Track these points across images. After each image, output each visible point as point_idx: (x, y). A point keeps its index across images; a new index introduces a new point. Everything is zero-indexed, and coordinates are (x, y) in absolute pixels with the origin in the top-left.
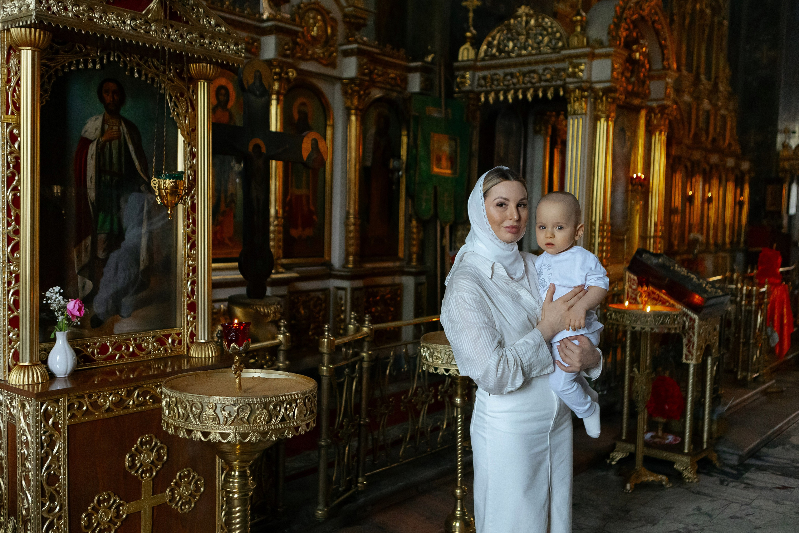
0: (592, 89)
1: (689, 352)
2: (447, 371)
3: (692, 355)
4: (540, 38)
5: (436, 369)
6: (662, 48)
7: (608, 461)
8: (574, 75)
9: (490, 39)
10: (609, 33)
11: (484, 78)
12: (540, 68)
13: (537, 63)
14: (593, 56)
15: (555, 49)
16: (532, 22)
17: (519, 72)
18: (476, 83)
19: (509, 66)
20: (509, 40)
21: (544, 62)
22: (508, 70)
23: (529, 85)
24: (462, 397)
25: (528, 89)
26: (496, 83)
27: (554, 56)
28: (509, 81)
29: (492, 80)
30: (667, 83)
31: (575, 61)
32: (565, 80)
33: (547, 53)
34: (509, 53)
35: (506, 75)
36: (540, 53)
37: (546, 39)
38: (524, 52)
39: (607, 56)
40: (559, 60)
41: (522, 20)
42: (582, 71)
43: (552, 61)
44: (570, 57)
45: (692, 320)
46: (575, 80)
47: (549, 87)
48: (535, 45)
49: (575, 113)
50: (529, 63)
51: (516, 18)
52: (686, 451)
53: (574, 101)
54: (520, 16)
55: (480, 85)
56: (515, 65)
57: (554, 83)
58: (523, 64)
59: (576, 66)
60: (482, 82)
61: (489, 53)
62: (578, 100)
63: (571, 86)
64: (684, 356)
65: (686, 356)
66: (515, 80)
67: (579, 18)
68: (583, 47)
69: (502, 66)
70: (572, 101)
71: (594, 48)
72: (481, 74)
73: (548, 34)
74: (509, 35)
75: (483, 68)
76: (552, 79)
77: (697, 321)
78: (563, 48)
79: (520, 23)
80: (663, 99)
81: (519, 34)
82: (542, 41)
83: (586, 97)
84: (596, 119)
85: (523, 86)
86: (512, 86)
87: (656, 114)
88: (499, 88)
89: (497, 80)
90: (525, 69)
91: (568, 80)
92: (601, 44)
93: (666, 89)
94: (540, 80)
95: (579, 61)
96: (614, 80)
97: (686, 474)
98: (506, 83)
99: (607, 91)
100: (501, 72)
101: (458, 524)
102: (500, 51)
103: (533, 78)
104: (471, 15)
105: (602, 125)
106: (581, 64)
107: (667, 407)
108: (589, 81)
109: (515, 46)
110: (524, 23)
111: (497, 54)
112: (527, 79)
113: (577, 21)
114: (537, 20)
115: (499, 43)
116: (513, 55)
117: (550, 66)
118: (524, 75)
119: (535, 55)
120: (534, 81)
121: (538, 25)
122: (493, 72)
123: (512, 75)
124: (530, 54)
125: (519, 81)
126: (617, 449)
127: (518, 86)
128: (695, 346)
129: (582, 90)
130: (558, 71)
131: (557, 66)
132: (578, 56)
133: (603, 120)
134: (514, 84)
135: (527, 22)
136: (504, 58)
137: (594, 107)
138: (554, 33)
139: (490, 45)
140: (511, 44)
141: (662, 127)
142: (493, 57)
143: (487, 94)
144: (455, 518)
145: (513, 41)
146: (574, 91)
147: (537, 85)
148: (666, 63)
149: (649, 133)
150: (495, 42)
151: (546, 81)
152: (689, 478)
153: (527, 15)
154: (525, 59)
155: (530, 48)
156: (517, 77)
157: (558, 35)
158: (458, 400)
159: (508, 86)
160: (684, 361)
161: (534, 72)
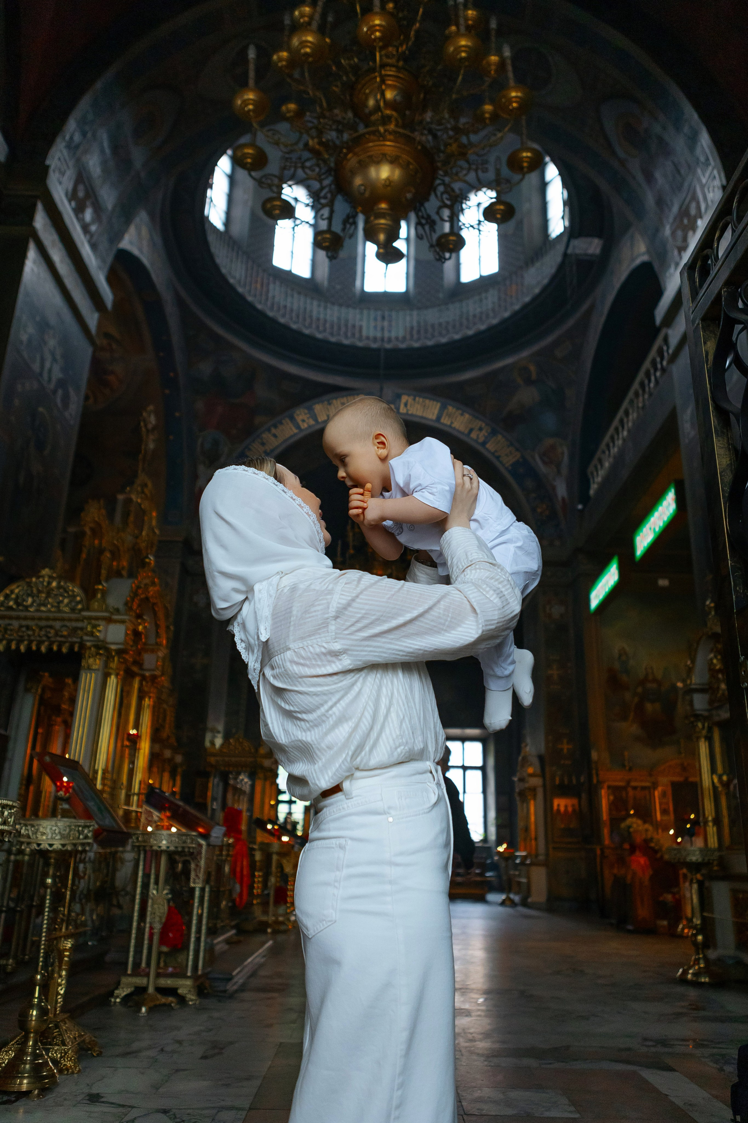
0: (107, 650)
1: (197, 876)
2: (51, 845)
3: (199, 878)
4: (61, 598)
5: (39, 845)
6: (157, 626)
7: (113, 1000)
8: (92, 634)
9: (8, 592)
10: (126, 604)
12: (57, 624)
13: (55, 619)
14: (109, 620)
15: (73, 610)
16: (54, 584)
17: (37, 625)
19: (26, 618)
20: (29, 595)
21: (63, 619)
22: (24, 623)
23: (44, 638)
24: (54, 878)
25: (43, 642)
26: (9, 632)
27: (73, 616)
28: (23, 632)
29: (6, 630)
30: (158, 657)
31: (93, 622)
32: (81, 638)
33: (66, 612)
34: (26, 608)
35: (21, 626)
36: (59, 611)
37: (66, 601)
38: (43, 608)
39: (122, 622)
40: (77, 620)
41: (44, 581)
42: (99, 631)
43: (70, 620)
44: (90, 618)
45: (200, 845)
46: (92, 638)
47: (65, 642)
48: (56, 604)
49: (89, 668)
50: (48, 619)
51: (38, 577)
52: (189, 974)
53: (90, 657)
54: (43, 577)
56: (33, 619)
57: (70, 639)
58: (40, 619)
59: (95, 626)
61: (5, 605)
62: (93, 656)
63: (88, 644)
64: (192, 880)
65: (194, 879)
66: (30, 633)
67: (100, 587)
68: (102, 611)
69: (18, 618)
70: (87, 656)
71: (112, 613)
73: (69, 596)
74: (29, 592)
76: (69, 635)
77: (204, 847)
78: (82, 610)
79: (42, 582)
80: (153, 670)
81: (39, 592)
82: (62, 602)
83: (101, 654)
84: (106, 675)
85: (38, 638)
86: (26, 638)
87: (147, 682)
88: (12, 637)
89: (11, 630)
90: (43, 623)
91: (86, 638)
92: (117, 611)
93: (157, 661)
94: (57, 634)
95: (97, 622)
96: (125, 643)
97: (189, 996)
98: (20, 634)
99: (120, 652)
100: (16, 624)
101: (35, 1013)
102: (18, 604)
103: (50, 632)
105: (113, 681)
106: (99, 626)
107: (171, 935)
108: (104, 641)
109: (33, 602)
110: (45, 584)
111: (14, 607)
112: (43, 633)
113: (99, 589)
114: (59, 583)
115: (17, 597)
116: (32, 609)
117: (68, 624)
118: (41, 628)
119: (54, 612)
120: (50, 635)
121: (59, 587)
122: (7, 621)
123: (28, 628)
124: (49, 611)
125: (34, 634)
126: (122, 985)
127: (32, 638)
128: (202, 870)
129: (98, 647)
130: (75, 629)
131: (75, 624)
132: (97, 618)
133: (113, 677)
134: (29, 636)
135: (49, 583)
136: (22, 611)
137: (106, 665)
138: (74, 596)
139: (7, 597)
140: (30, 600)
141: (151, 695)
142: (11, 608)
144: (31, 1006)
145: (33, 597)
146: (90, 648)
147: (53, 639)
148: (158, 640)
149: (140, 699)
150: (13, 596)
151: (63, 636)
152: (192, 1000)
153: (50, 577)
154: (44, 615)
155: (49, 606)
156: (34, 631)
157: (78, 598)
158: (49, 881)
159: (22, 637)
160: (192, 885)
161: (51, 627)
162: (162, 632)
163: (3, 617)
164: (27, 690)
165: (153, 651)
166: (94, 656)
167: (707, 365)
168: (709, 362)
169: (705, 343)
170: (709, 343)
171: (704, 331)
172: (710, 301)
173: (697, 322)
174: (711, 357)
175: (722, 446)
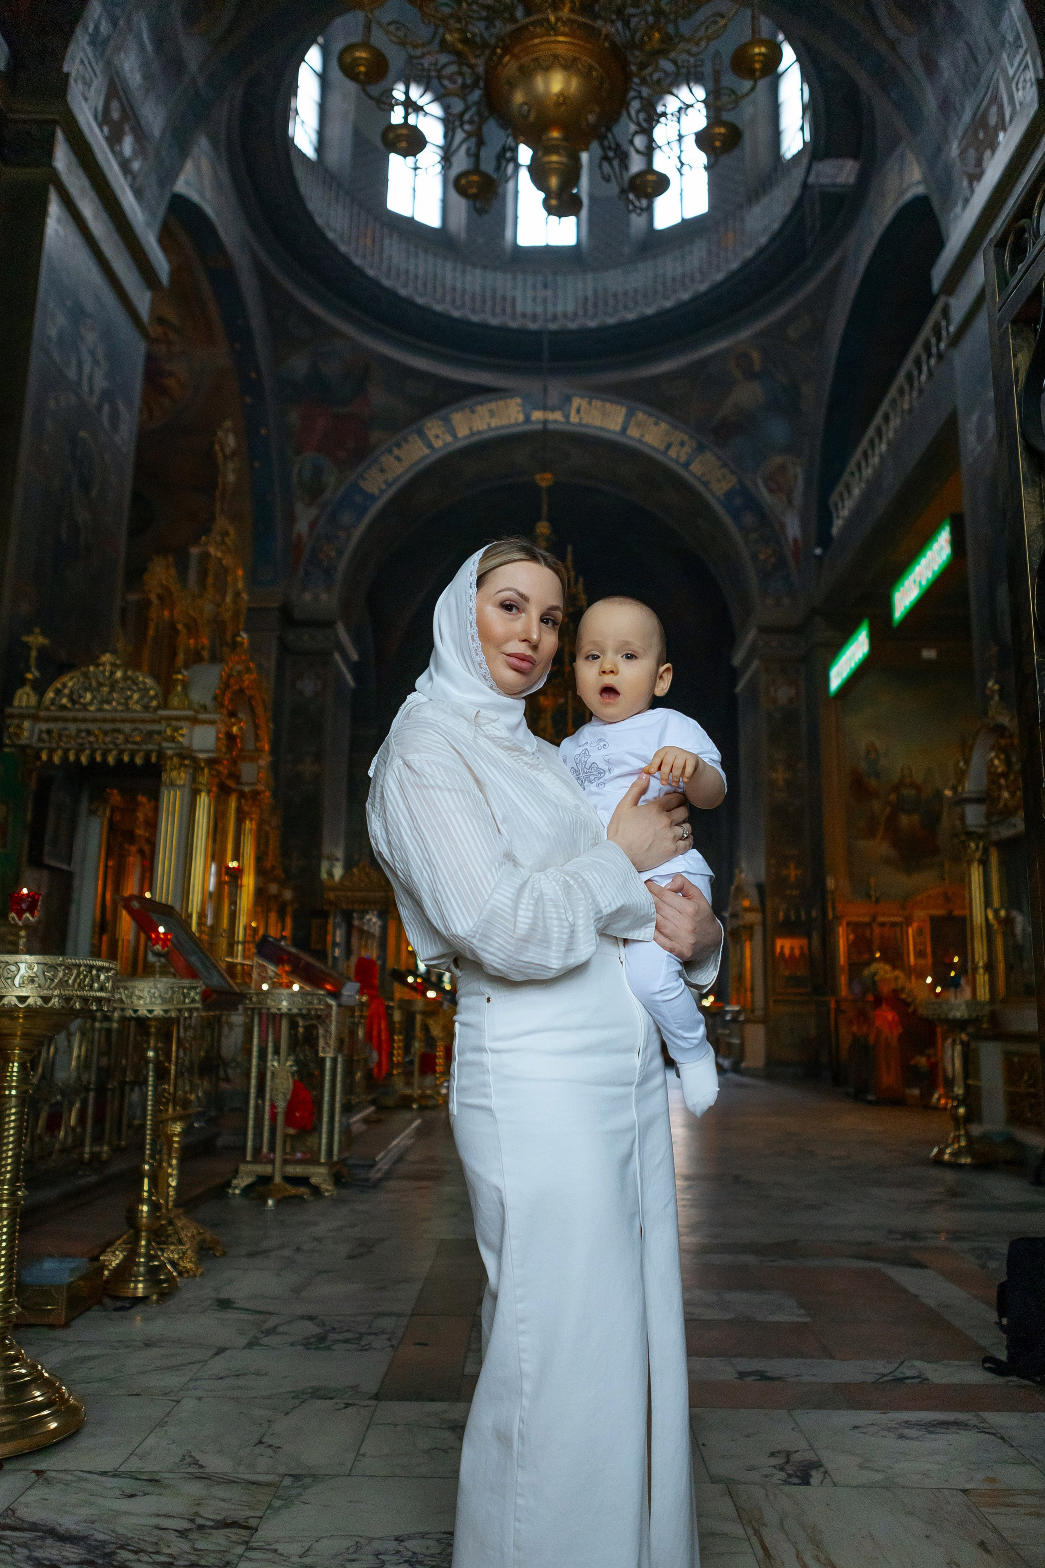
0: (194, 760)
1: (327, 1043)
2: (150, 1011)
3: (329, 1046)
4: (129, 693)
5: (135, 1011)
6: (256, 726)
7: (230, 1191)
8: (173, 739)
9: (59, 686)
10: (215, 698)
11: (49, 732)
12: (127, 728)
13: (123, 721)
14: (195, 721)
15: (146, 708)
16: (119, 674)
17: (100, 729)
18: (36, 737)
19: (85, 720)
20: (86, 690)
21: (133, 721)
22: (83, 726)
23: (111, 746)
24: (156, 1050)
25: (110, 751)
26: (64, 739)
27: (147, 716)
28: (83, 738)
29: (60, 736)
30: (259, 767)
31: (174, 723)
32: (160, 744)
33: (137, 711)
34: (85, 707)
35: (79, 731)
36: (128, 709)
37: (136, 696)
38: (106, 707)
39: (212, 722)
40: (153, 721)
41: (105, 670)
42: (182, 735)
43: (143, 721)
44: (169, 719)
45: (329, 1007)
46: (173, 745)
47: (138, 751)
48: (123, 701)
49: (172, 784)
50: (114, 721)
51: (97, 666)
52: (323, 1160)
53: (171, 770)
54: (103, 665)
55: (40, 740)
56: (94, 720)
57: (144, 747)
58: (104, 720)
59: (176, 729)
60: (45, 736)
61: (57, 703)
62: (175, 768)
63: (169, 753)
64: (320, 1049)
65: (324, 1048)
66: (92, 739)
67: (180, 677)
68: (184, 709)
69: (75, 720)
70: (168, 767)
71: (197, 712)
72: (44, 726)
73: (139, 690)
74: (87, 685)
75: (47, 720)
76: (144, 742)
77: (334, 1008)
78: (158, 708)
79: (103, 672)
80: (255, 784)
81: (100, 685)
82: (131, 697)
83: (186, 766)
84: (195, 793)
85: (103, 746)
86: (87, 745)
87: (247, 800)
88: (69, 746)
89: (68, 736)
90: (108, 726)
91: (165, 744)
92: (204, 708)
93: (259, 773)
94: (127, 741)
95: (179, 724)
96: (218, 750)
97: (324, 1186)
98: (80, 741)
99: (211, 763)
100: (72, 728)
101: (145, 1208)
102: (74, 702)
103: (118, 738)
104: (34, 653)
105: (203, 801)
106: (181, 728)
107: (297, 1114)
108: (189, 749)
109: (94, 698)
110: (107, 674)
111: (69, 705)
112: (108, 739)
113: (177, 680)
114: (125, 673)
115: (72, 692)
116: (92, 708)
117: (141, 726)
118: (106, 733)
119: (122, 711)
120: (119, 742)
121: (125, 678)
122: (61, 725)
123: (89, 733)
124: (115, 710)
125: (97, 740)
126: (240, 1175)
127: (96, 746)
128: (333, 1036)
129: (182, 757)
130: (150, 733)
131: (150, 727)
132: (178, 719)
133: (203, 795)
134: (90, 743)
135: (112, 673)
136: (78, 710)
137: (194, 780)
138: (147, 690)
139: (58, 692)
140: (89, 696)
141: (253, 816)
142: (64, 708)
143: (51, 752)
144: (141, 1201)
145: (92, 692)
146: (171, 758)
147: (123, 747)
148: (259, 744)
149: (240, 821)
150: (66, 691)
151: (135, 743)
152: (327, 1191)
153: (113, 665)
154: (109, 716)
155: (114, 703)
156: (96, 736)
157: (152, 693)
158: (151, 1054)
159: (81, 744)
160: (321, 1055)
161: (118, 731)
162: (263, 734)
163: (55, 720)
164: (92, 812)
165: (252, 759)
166: (177, 768)
167: (1017, 387)
168: (1020, 382)
169: (1015, 355)
170: (1019, 356)
171: (1014, 339)
172: (1025, 297)
173: (1005, 326)
174: (1022, 376)
175: (1032, 500)
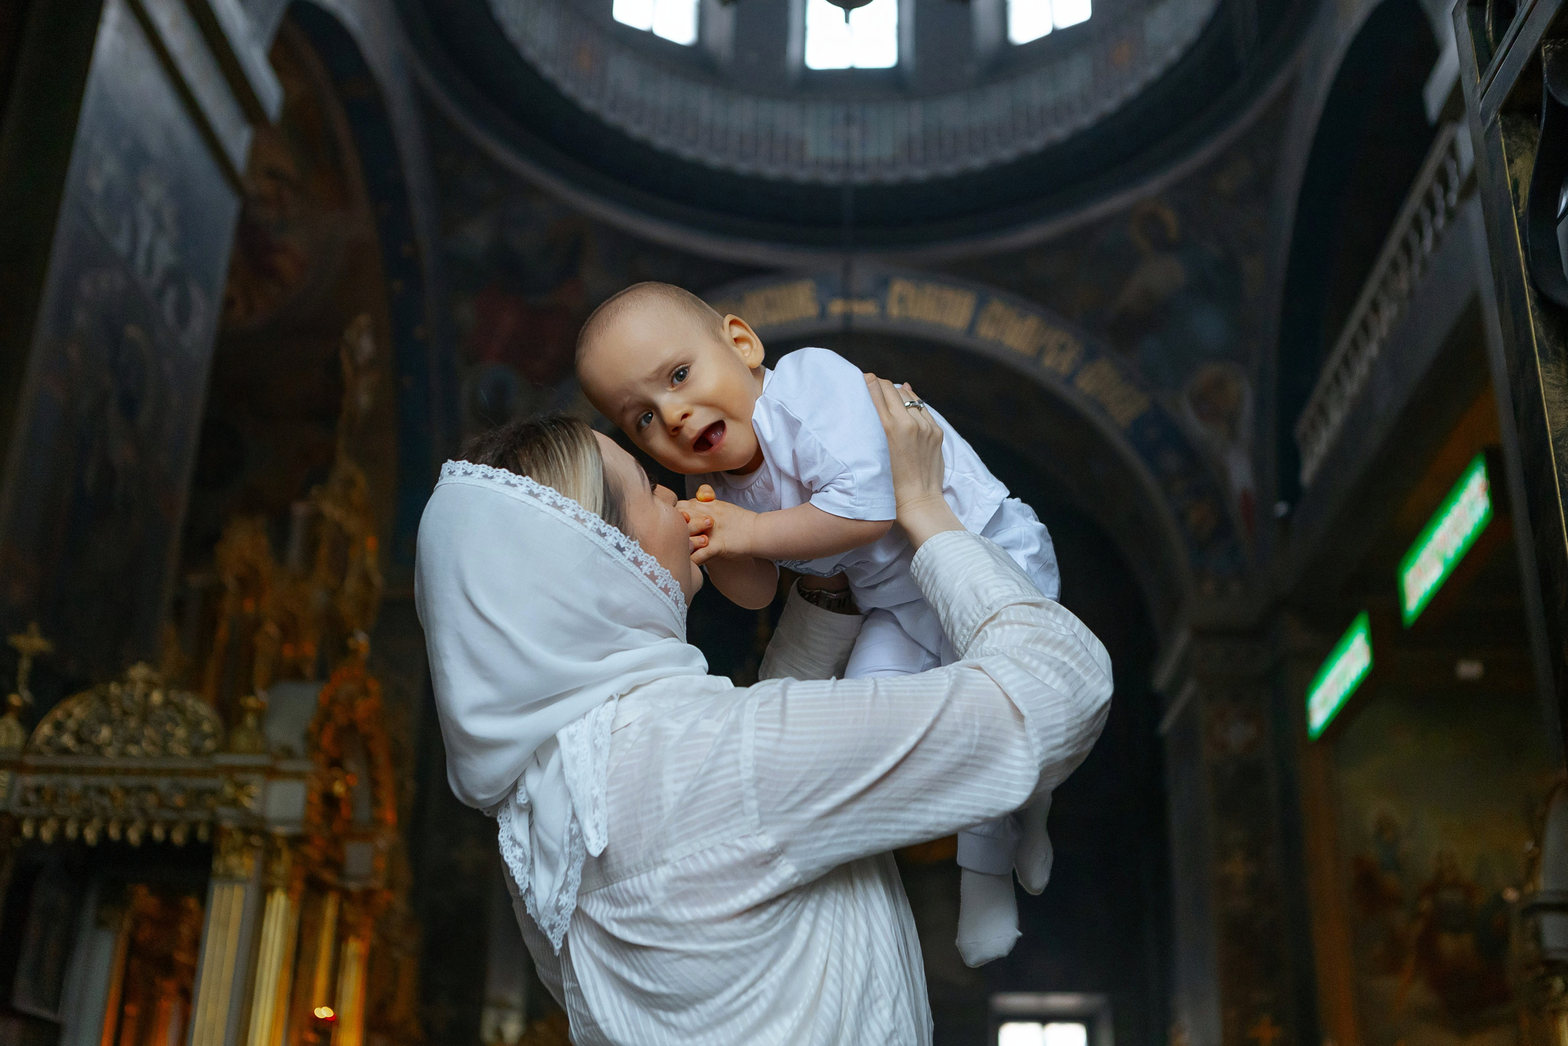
0: (267, 836)
4: (170, 728)
6: (375, 784)
8: (234, 803)
9: (60, 715)
10: (308, 737)
11: (38, 790)
12: (163, 784)
13: (158, 772)
14: (271, 773)
15: (196, 752)
16: (157, 697)
17: (119, 786)
18: (16, 797)
19: (96, 771)
20: (102, 721)
21: (172, 773)
22: (93, 780)
23: (135, 814)
25: (133, 821)
26: (62, 802)
27: (196, 764)
28: (92, 801)
29: (55, 796)
30: (378, 850)
31: (238, 776)
32: (213, 811)
33: (180, 757)
34: (99, 750)
35: (86, 789)
36: (166, 752)
37: (180, 733)
38: (133, 750)
39: (298, 776)
40: (204, 773)
41: (134, 691)
42: (251, 797)
43: (189, 773)
44: (230, 770)
46: (234, 813)
47: (178, 822)
48: (159, 740)
49: (230, 877)
50: (143, 772)
51: (122, 682)
53: (230, 853)
54: (132, 682)
55: (26, 803)
56: (111, 771)
57: (189, 816)
58: (127, 772)
59: (240, 786)
60: (32, 798)
61: (54, 743)
62: (235, 850)
63: (228, 824)
66: (105, 802)
67: (253, 702)
68: (256, 754)
70: (224, 849)
71: (276, 758)
72: (30, 780)
73: (187, 723)
74: (104, 714)
75: (37, 770)
76: (188, 807)
78: (218, 750)
79: (132, 694)
80: (367, 879)
81: (125, 713)
82: (172, 735)
83: (253, 847)
84: (265, 891)
85: (123, 814)
86: (97, 813)
87: (354, 905)
88: (68, 813)
89: (67, 797)
90: (131, 781)
91: (221, 811)
92: (289, 753)
93: (376, 858)
94: (162, 804)
95: (246, 778)
96: (307, 821)
98: (86, 805)
99: (295, 841)
100: (76, 783)
102: (80, 739)
103: (146, 801)
104: (25, 665)
105: (279, 904)
106: (249, 785)
108: (262, 820)
109: (113, 735)
110: (137, 697)
111: (73, 747)
112: (131, 802)
113: (249, 707)
114: (166, 696)
115: (79, 726)
116: (110, 752)
117: (185, 781)
118: (127, 791)
119: (157, 757)
120: (148, 807)
121: (167, 703)
122: (57, 778)
123: (102, 791)
124: (145, 755)
125: (113, 804)
127: (111, 813)
129: (247, 831)
130: (199, 795)
131: (199, 783)
132: (245, 769)
133: (279, 894)
134: (104, 809)
135: (147, 695)
136: (89, 755)
137: (266, 869)
138: (199, 723)
139: (59, 727)
140: (105, 733)
141: (363, 932)
142: (65, 751)
143: (39, 822)
145: (112, 726)
146: (230, 834)
147: (154, 815)
148: (377, 813)
149: (340, 940)
150: (71, 724)
151: (177, 809)
153: (149, 682)
154: (134, 764)
155: (145, 744)
156: (112, 797)
157: (206, 727)
159: (88, 810)
161: (150, 789)
162: (386, 795)
163: (49, 770)
164: (101, 923)
165: (367, 837)
166: (238, 850)
167: (1517, 208)
168: (1521, 202)
169: (1511, 161)
170: (1519, 162)
171: (1508, 136)
172: (1517, 74)
173: (1492, 117)
174: (1524, 192)
175: (1556, 382)
